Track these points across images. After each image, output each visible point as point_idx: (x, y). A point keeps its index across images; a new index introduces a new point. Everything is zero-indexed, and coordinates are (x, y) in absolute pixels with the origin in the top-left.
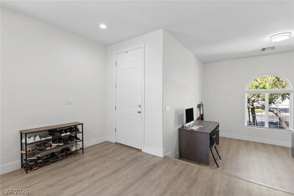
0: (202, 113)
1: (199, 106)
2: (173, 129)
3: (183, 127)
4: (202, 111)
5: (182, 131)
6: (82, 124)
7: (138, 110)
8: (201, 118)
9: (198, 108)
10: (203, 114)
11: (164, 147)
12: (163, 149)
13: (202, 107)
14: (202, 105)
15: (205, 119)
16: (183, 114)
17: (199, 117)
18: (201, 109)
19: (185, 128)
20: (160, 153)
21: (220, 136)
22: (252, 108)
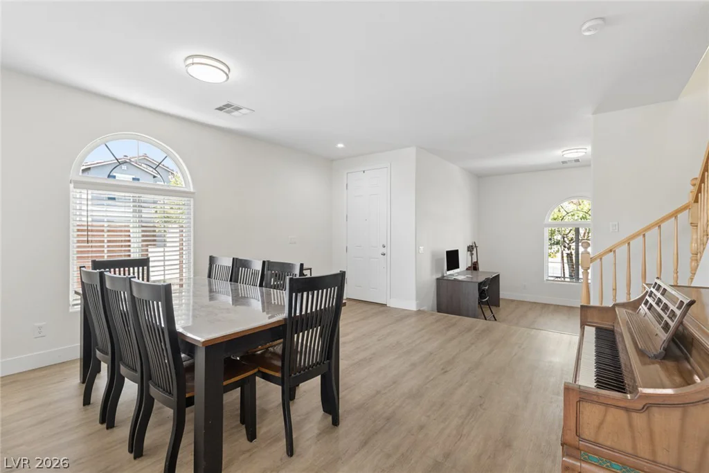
0: (475, 260)
1: (470, 249)
2: (429, 277)
3: (444, 276)
4: (474, 256)
5: (441, 282)
6: (310, 269)
7: (381, 252)
8: (474, 267)
9: (468, 251)
10: (477, 262)
11: (417, 298)
12: (416, 300)
13: (475, 249)
14: (476, 246)
15: (481, 268)
16: (443, 259)
17: (470, 265)
18: (474, 252)
19: (445, 278)
20: (412, 306)
21: (501, 297)
22: (568, 254)
